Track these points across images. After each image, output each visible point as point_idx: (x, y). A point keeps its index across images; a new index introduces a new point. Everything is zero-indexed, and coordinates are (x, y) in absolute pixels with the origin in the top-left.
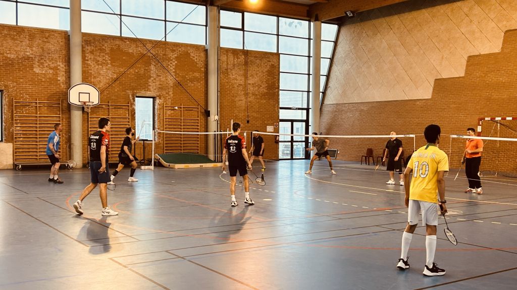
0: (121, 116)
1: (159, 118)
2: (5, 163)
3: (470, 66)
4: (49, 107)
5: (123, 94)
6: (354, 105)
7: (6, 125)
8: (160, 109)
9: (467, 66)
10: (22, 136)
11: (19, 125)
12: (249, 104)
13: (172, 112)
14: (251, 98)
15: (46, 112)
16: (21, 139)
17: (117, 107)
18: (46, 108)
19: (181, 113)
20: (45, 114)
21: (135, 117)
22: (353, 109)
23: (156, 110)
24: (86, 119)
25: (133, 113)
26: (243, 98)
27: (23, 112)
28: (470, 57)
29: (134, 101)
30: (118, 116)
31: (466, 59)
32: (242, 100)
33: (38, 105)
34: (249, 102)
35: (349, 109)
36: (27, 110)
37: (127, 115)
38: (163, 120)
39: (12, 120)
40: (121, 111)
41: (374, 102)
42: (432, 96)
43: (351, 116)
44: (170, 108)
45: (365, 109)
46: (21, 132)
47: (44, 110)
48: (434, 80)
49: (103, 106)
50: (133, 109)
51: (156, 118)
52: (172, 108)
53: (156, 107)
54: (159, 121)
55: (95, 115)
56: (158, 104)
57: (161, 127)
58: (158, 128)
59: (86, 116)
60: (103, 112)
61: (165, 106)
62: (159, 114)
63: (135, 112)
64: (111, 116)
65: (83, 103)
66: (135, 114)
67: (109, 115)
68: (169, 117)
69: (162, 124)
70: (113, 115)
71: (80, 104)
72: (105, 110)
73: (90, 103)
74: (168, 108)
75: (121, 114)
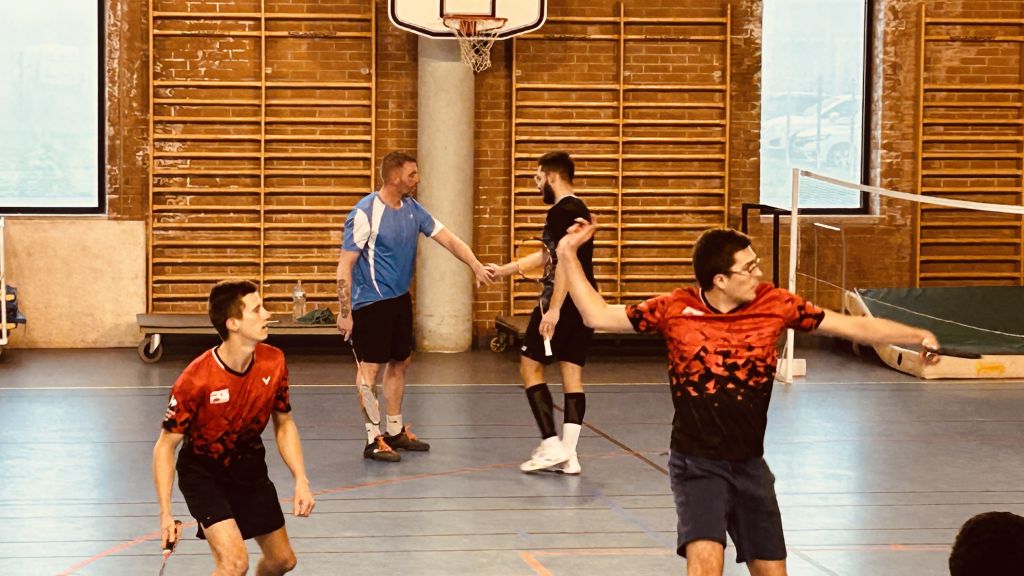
0: (681, 80)
1: (893, 85)
2: (109, 320)
4: (321, 38)
7: (118, 133)
8: (897, 39)
10: (189, 188)
11: (176, 132)
13: (972, 52)
15: (305, 65)
16: (186, 203)
17: (662, 35)
18: (304, 47)
20: (298, 76)
21: (757, 89)
23: (879, 44)
24: (503, 103)
25: (747, 62)
27: (194, 66)
30: (668, 80)
33: (263, 33)
36: (212, 57)
37: (717, 74)
38: (916, 98)
39: (145, 108)
40: (681, 57)
44: (957, 31)
46: (184, 167)
47: (296, 54)
49: (590, 29)
50: (749, 41)
51: (878, 93)
52: (972, 32)
53: (880, 28)
54: (894, 108)
55: (546, 76)
56: (893, 9)
57: (904, 137)
58: (884, 147)
59: (502, 82)
60: (586, 59)
61: (924, 20)
62: (895, 67)
63: (759, 60)
64: (627, 80)
65: (455, 26)
66: (759, 69)
67: (616, 79)
68: (949, 80)
69: (909, 121)
70: (639, 79)
71: (445, 30)
72: (601, 49)
73: (490, 24)
74: (943, 33)
75: (685, 69)
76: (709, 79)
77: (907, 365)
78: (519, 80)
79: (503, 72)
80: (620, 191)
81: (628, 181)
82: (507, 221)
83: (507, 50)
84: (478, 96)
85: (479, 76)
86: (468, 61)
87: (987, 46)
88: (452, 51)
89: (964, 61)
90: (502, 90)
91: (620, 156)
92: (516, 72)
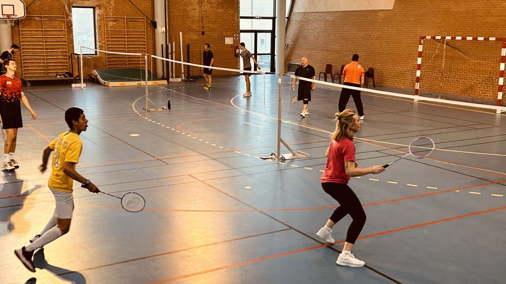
0: (56, 28)
1: (100, 30)
5: (58, 5)
8: (100, 21)
12: (205, 13)
13: (115, 23)
14: (207, 7)
17: (51, 19)
19: (125, 25)
21: (72, 30)
23: (96, 21)
24: (18, 33)
25: (70, 25)
26: (197, 7)
29: (71, 11)
30: (53, 28)
32: (195, 9)
34: (204, 11)
35: (315, 18)
37: (63, 27)
38: (104, 32)
40: (56, 23)
42: (394, 6)
44: (112, 19)
45: (330, 19)
49: (36, 18)
50: (70, 20)
51: (97, 31)
52: (114, 19)
53: (96, 18)
54: (100, 34)
55: (27, 27)
56: (98, 14)
57: (103, 40)
58: (99, 42)
59: (17, 28)
60: (35, 24)
61: (105, 17)
62: (100, 26)
63: (72, 24)
64: (44, 28)
65: (6, 17)
66: (72, 26)
67: (42, 28)
68: (111, 29)
69: (103, 37)
70: (47, 28)
71: (3, 17)
72: (38, 22)
73: (13, 16)
74: (109, 19)
75: (56, 26)
76: (62, 28)
77: (106, 84)
78: (21, 28)
79: (17, 27)
80: (45, 51)
81: (46, 49)
82: (21, 57)
83: (17, 22)
84: (12, 31)
85: (12, 27)
86: (9, 24)
87: (118, 22)
88: (6, 22)
89: (114, 25)
90: (18, 30)
91: (44, 44)
92: (20, 27)
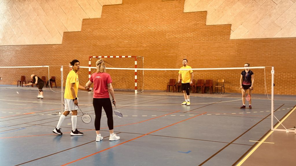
3: (84, 25)
6: (11, 47)
9: (83, 25)
22: (11, 49)
28: (84, 19)
31: (82, 21)
35: (8, 49)
41: (25, 45)
42: (62, 42)
43: (10, 54)
45: (19, 49)
48: (63, 33)
